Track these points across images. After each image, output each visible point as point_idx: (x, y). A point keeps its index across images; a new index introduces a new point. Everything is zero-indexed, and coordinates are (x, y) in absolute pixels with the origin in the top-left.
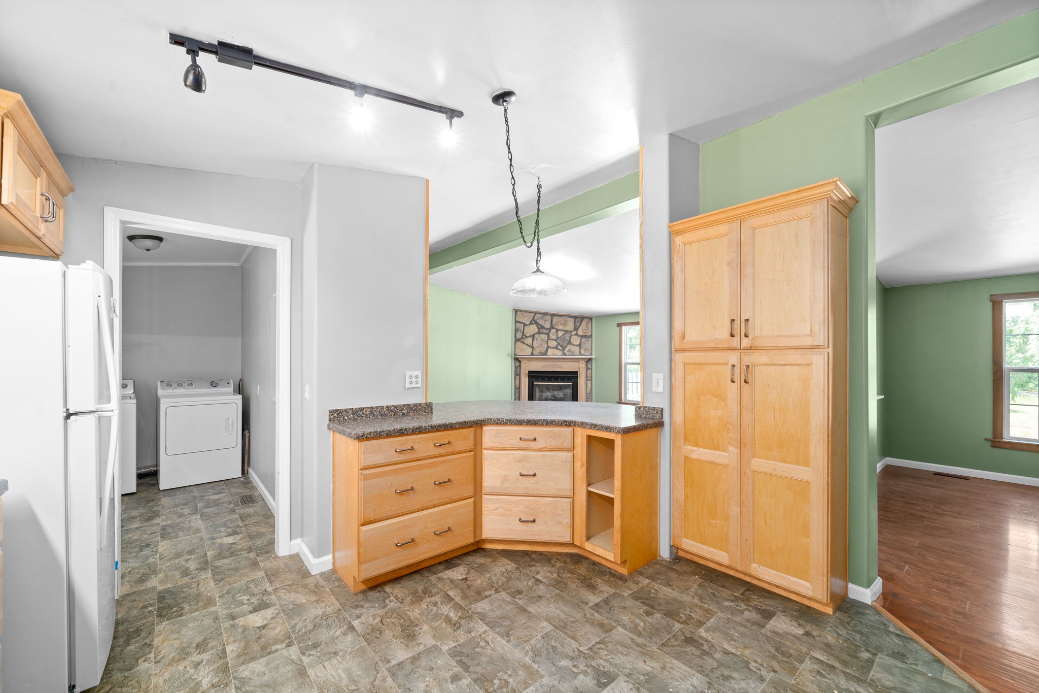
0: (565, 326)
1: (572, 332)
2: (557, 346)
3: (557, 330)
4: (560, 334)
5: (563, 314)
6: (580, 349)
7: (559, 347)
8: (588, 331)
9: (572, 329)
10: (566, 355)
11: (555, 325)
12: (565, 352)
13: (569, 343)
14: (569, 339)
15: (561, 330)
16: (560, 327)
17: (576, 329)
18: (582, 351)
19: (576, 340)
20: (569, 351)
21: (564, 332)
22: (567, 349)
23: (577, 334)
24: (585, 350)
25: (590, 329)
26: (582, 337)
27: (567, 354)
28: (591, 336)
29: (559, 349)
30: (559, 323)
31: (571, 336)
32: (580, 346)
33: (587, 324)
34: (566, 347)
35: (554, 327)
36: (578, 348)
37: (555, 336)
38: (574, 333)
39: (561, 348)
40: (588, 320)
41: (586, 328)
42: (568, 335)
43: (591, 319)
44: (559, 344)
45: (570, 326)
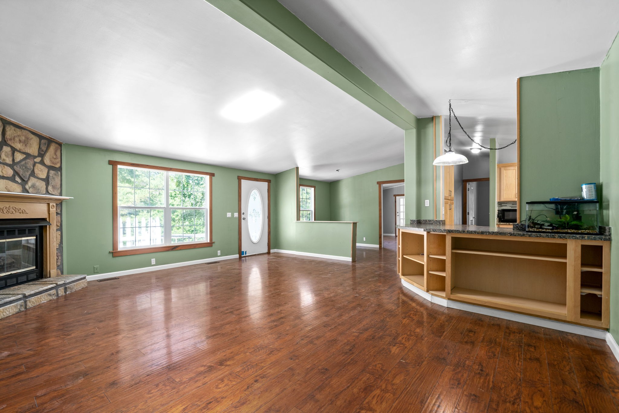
0: (26, 145)
1: (35, 157)
2: (14, 176)
3: (14, 150)
4: (19, 157)
5: (23, 125)
6: (47, 184)
7: (18, 179)
8: (57, 160)
9: (36, 154)
10: (28, 192)
11: (10, 140)
12: (27, 187)
13: (33, 174)
14: (32, 167)
15: (19, 151)
16: (18, 146)
17: (41, 155)
18: (50, 188)
19: (41, 171)
20: (33, 186)
21: (25, 156)
22: (30, 184)
23: (42, 163)
24: (54, 187)
25: (59, 159)
26: (50, 168)
27: (30, 191)
28: (60, 169)
29: (17, 182)
30: (17, 139)
31: (34, 164)
32: (47, 180)
33: (56, 151)
34: (29, 179)
35: (9, 142)
36: (43, 184)
37: (11, 159)
38: (38, 160)
39: (19, 181)
40: (57, 145)
41: (55, 157)
42: (30, 162)
43: (60, 145)
44: (16, 173)
45: (33, 149)
